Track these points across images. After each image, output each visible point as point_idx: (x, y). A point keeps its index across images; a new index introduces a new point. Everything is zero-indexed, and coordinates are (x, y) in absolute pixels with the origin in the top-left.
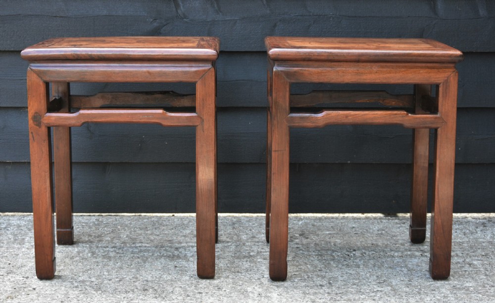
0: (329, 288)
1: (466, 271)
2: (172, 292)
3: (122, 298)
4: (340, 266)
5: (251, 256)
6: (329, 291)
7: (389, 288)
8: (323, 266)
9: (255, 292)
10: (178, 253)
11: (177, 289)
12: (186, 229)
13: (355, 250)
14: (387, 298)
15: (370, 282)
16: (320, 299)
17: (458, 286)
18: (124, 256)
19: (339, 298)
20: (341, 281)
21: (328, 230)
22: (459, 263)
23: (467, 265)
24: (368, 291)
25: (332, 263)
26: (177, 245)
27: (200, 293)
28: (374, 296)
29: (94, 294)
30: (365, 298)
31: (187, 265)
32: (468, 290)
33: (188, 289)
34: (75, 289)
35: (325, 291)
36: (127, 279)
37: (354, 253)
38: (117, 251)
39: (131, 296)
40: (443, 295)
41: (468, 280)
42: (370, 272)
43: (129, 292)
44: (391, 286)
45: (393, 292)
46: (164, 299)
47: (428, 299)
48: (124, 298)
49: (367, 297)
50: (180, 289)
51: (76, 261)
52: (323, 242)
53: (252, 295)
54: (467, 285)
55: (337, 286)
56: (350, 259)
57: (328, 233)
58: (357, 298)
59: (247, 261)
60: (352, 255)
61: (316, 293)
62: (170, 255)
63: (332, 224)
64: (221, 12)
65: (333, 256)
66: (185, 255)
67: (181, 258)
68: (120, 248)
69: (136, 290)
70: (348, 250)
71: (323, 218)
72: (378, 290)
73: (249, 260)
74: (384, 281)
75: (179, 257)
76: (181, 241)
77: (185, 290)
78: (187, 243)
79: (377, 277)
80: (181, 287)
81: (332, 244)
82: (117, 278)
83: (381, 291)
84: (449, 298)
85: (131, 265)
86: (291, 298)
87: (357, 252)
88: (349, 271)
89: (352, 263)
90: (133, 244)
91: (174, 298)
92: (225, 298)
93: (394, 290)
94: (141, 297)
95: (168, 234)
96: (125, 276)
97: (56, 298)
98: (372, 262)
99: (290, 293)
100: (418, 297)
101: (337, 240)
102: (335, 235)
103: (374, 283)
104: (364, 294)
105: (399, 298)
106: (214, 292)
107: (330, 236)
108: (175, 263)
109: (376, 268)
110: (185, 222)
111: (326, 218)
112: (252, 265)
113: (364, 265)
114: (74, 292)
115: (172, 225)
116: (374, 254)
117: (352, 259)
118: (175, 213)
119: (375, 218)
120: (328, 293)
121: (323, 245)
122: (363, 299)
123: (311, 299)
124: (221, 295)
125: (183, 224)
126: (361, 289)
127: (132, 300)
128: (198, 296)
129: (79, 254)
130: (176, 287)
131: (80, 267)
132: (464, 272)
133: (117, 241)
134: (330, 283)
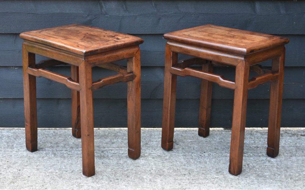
0: (188, 176)
1: (266, 165)
2: (102, 178)
3: (75, 182)
4: (196, 162)
5: (145, 156)
6: (189, 178)
7: (222, 176)
8: (186, 162)
9: (148, 178)
10: (104, 154)
11: (105, 177)
12: (107, 139)
13: (205, 152)
14: (220, 182)
15: (212, 172)
16: (184, 183)
17: (260, 175)
18: (73, 156)
19: (194, 182)
20: (196, 172)
21: (190, 139)
22: (263, 160)
23: (268, 162)
24: (210, 178)
25: (191, 160)
26: (102, 149)
27: (117, 179)
28: (213, 181)
29: (59, 180)
30: (208, 182)
31: (109, 162)
32: (265, 177)
33: (111, 177)
34: (47, 177)
35: (186, 178)
36: (76, 171)
37: (204, 154)
38: (68, 153)
39: (79, 181)
40: (251, 180)
41: (266, 171)
42: (212, 166)
43: (78, 179)
44: (223, 175)
45: (224, 179)
46: (98, 183)
47: (243, 182)
48: (76, 182)
49: (209, 182)
50: (106, 177)
51: (46, 159)
52: (187, 147)
53: (146, 181)
54: (266, 174)
55: (193, 175)
56: (202, 158)
57: (190, 141)
58: (204, 182)
59: (143, 159)
60: (203, 155)
61: (181, 179)
62: (99, 156)
63: (193, 135)
64: (127, 11)
65: (192, 156)
66: (108, 156)
67: (105, 157)
68: (70, 151)
69: (81, 178)
70: (201, 152)
71: (188, 130)
72: (216, 178)
73: (144, 159)
74: (220, 172)
75: (104, 157)
76: (105, 146)
77: (109, 178)
78: (108, 148)
79: (216, 169)
80: (106, 176)
81: (192, 148)
82: (70, 170)
83: (217, 178)
84: (254, 182)
85: (77, 162)
86: (168, 182)
87: (206, 153)
88: (200, 166)
89: (202, 161)
90: (77, 148)
91: (103, 182)
92: (131, 182)
93: (225, 177)
94: (85, 182)
95: (97, 142)
96: (75, 169)
97: (38, 182)
98: (214, 160)
99: (167, 179)
100: (237, 182)
101: (195, 146)
102: (194, 142)
103: (214, 173)
104: (208, 180)
105: (227, 182)
106: (125, 178)
107: (191, 143)
108: (102, 160)
109: (216, 164)
110: (107, 134)
111: (189, 131)
112: (146, 162)
113: (209, 162)
114: (47, 179)
115: (98, 135)
116: (215, 154)
117: (203, 158)
118: (100, 128)
119: (218, 131)
120: (188, 179)
121: (187, 149)
122: (207, 183)
123: (179, 183)
124: (129, 180)
125: (105, 135)
126: (206, 177)
127: (80, 184)
128: (116, 181)
129: (47, 155)
130: (104, 176)
131: (48, 163)
132: (265, 166)
133: (67, 146)
134: (189, 173)
